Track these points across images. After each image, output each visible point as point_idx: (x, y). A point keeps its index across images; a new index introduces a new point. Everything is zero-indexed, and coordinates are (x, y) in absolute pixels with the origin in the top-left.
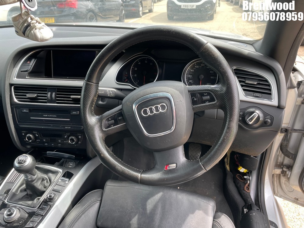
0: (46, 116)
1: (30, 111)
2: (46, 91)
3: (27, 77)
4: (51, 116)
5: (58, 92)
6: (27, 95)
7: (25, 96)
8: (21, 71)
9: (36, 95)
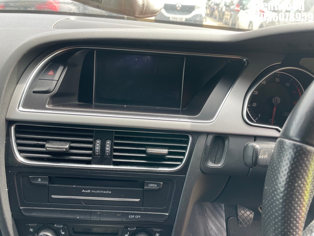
0: (89, 191)
1: (51, 180)
2: (91, 137)
3: (47, 106)
4: (98, 191)
5: (117, 138)
6: (47, 145)
7: (43, 146)
8: (34, 92)
9: (67, 146)
